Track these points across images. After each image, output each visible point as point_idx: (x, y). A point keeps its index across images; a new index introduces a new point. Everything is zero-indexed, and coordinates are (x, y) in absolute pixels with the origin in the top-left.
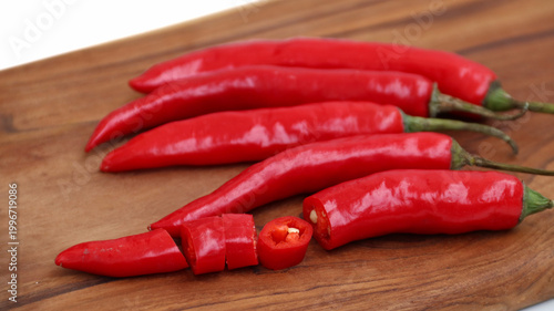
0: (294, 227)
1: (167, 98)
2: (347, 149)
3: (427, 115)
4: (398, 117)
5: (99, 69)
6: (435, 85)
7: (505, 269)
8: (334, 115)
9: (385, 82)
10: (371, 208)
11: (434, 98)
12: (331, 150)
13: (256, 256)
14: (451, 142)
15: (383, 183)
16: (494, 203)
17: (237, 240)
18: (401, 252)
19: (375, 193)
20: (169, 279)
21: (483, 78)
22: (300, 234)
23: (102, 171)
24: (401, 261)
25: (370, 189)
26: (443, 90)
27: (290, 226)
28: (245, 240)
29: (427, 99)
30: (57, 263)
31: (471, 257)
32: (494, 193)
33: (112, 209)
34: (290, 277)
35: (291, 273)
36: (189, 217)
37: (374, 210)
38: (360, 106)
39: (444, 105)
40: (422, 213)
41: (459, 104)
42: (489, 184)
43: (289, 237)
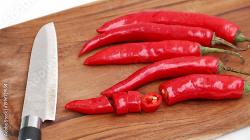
0: (155, 96)
1: (110, 35)
2: (178, 63)
3: (210, 46)
4: (199, 48)
5: (86, 16)
6: (214, 33)
7: (235, 116)
8: (173, 46)
9: (194, 32)
10: (185, 90)
11: (213, 39)
12: (171, 63)
13: (140, 108)
14: (218, 61)
15: (190, 81)
16: (232, 90)
17: (133, 102)
18: (196, 107)
19: (186, 84)
20: (107, 115)
21: (234, 30)
22: (157, 100)
23: (85, 64)
24: (195, 110)
25: (185, 83)
26: (217, 35)
27: (154, 96)
28: (136, 102)
29: (211, 39)
30: (66, 108)
31: (223, 110)
32: (232, 86)
33: (87, 82)
34: (153, 116)
35: (154, 114)
36: (116, 90)
37: (186, 92)
38: (184, 42)
39: (217, 41)
40: (204, 92)
41: (223, 41)
42: (231, 82)
43: (153, 101)
